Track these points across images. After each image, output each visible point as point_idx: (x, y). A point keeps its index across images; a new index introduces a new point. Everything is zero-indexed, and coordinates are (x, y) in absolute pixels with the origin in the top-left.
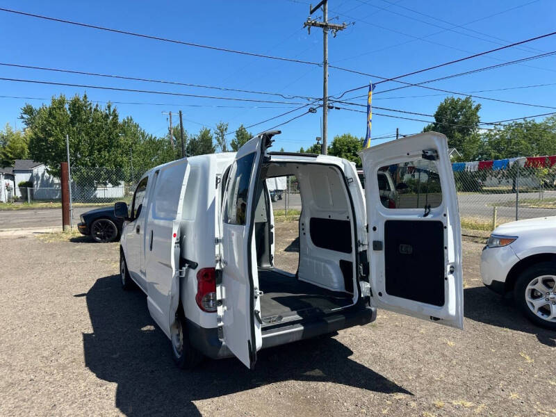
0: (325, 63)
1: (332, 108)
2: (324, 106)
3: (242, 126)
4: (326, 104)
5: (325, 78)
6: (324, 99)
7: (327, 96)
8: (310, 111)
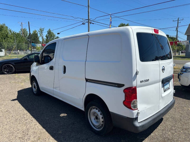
0: (88, 6)
1: (91, 23)
2: (88, 22)
3: (50, 29)
4: (89, 22)
5: (89, 12)
6: (88, 20)
7: (89, 18)
8: (83, 24)
